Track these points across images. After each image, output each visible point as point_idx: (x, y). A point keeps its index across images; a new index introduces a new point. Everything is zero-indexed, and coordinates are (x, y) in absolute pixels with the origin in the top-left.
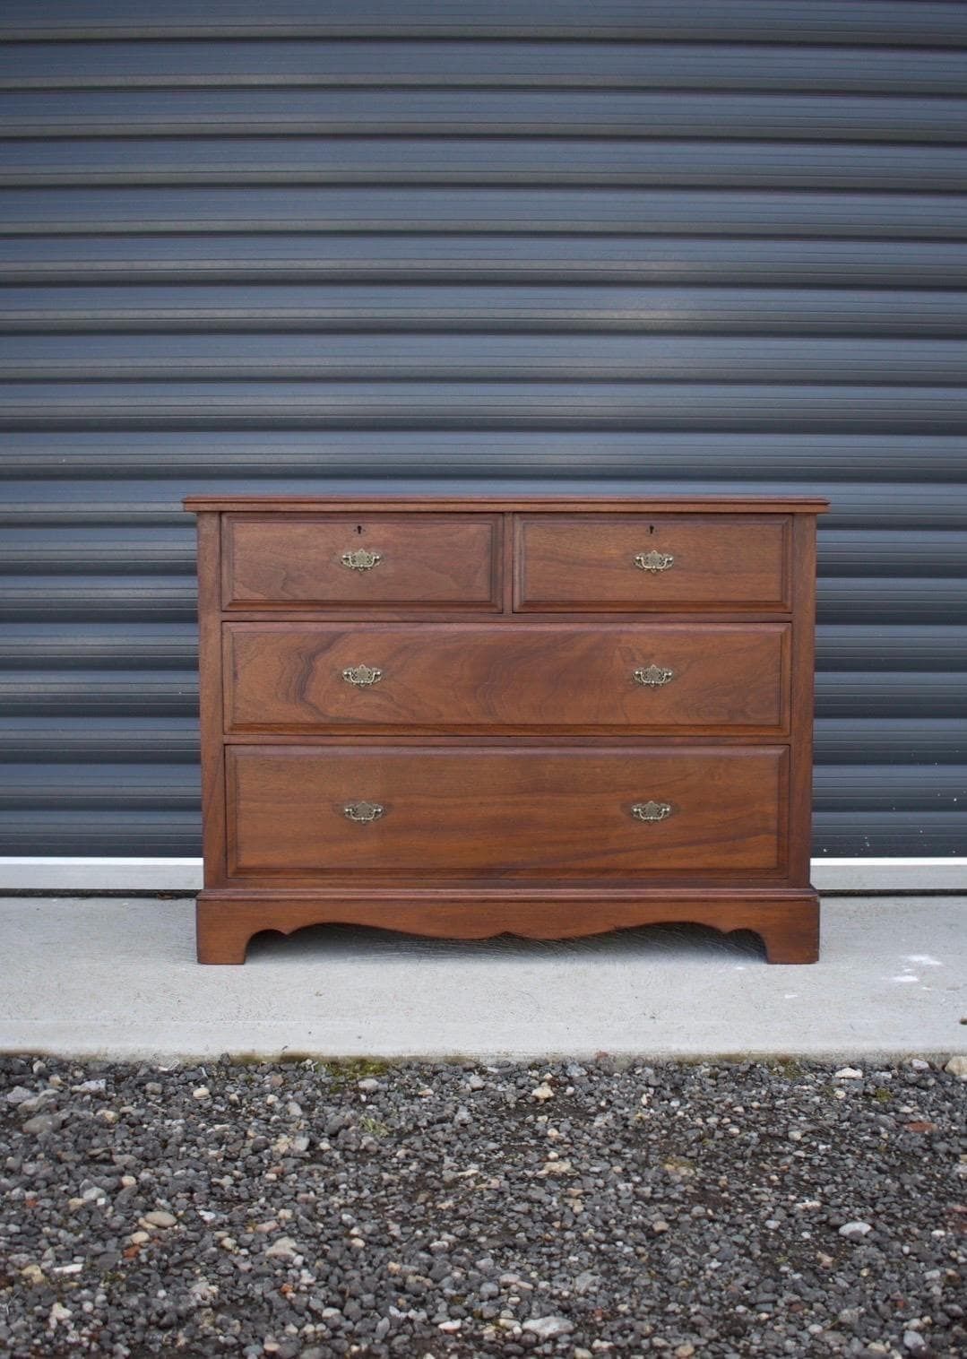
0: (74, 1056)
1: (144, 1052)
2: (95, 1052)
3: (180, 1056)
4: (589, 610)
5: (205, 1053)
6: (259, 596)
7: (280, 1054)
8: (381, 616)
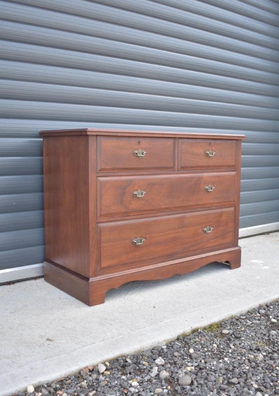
0: (134, 352)
1: (154, 343)
2: (140, 348)
3: (165, 341)
4: (195, 169)
5: (171, 337)
6: (108, 167)
7: (191, 330)
8: (144, 173)
